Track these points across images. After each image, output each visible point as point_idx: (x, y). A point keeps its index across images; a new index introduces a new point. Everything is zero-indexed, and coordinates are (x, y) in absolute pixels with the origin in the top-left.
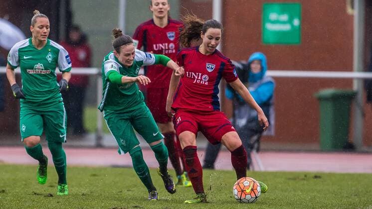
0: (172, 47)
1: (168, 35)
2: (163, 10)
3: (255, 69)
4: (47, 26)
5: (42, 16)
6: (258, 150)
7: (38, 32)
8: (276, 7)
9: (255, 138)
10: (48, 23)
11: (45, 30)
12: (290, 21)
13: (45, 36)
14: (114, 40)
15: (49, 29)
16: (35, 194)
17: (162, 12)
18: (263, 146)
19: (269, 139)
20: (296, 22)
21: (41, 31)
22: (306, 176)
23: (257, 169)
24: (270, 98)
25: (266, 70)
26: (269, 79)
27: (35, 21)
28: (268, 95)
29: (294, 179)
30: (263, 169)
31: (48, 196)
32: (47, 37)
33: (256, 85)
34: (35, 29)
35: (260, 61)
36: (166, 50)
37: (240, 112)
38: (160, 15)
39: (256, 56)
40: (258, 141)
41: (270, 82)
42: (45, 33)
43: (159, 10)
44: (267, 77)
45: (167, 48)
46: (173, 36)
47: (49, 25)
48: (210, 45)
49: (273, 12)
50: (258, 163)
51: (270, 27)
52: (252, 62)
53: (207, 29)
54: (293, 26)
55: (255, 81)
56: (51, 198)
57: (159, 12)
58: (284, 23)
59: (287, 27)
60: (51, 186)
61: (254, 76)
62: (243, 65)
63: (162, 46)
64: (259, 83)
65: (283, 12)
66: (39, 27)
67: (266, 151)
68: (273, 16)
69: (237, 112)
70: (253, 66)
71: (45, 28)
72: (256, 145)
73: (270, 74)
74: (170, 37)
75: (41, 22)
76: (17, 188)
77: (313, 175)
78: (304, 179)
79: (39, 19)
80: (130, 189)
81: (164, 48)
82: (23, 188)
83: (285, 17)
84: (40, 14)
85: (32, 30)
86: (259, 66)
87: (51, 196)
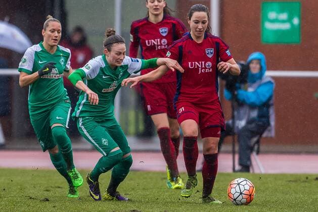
0: (164, 42)
1: (161, 31)
2: (158, 7)
3: (254, 69)
4: (59, 30)
5: (54, 20)
6: (258, 153)
7: (50, 36)
8: (275, 6)
9: (255, 139)
10: (60, 27)
11: (56, 34)
12: (290, 20)
13: (56, 40)
14: (105, 39)
15: (61, 34)
16: (31, 198)
17: (158, 9)
18: (262, 148)
19: (270, 140)
20: (296, 21)
21: (52, 34)
22: (307, 178)
23: (257, 171)
24: (270, 98)
25: (265, 70)
26: (269, 79)
27: (47, 25)
28: (268, 95)
29: (295, 181)
30: (263, 171)
31: (44, 201)
32: (58, 42)
33: (256, 85)
34: (46, 33)
35: (259, 60)
36: (158, 46)
37: (239, 113)
38: (156, 13)
39: (255, 55)
40: (258, 142)
41: (270, 82)
42: (56, 37)
43: (154, 7)
44: (267, 76)
45: (159, 44)
46: (165, 32)
47: (61, 29)
48: (198, 30)
49: (272, 10)
50: (257, 164)
51: (268, 26)
52: (251, 62)
53: (193, 13)
54: (292, 25)
55: (254, 82)
56: (47, 202)
57: (155, 9)
58: (283, 22)
59: (286, 26)
60: (47, 191)
61: (253, 76)
62: (242, 65)
63: (154, 42)
64: (258, 82)
65: (282, 11)
66: (50, 31)
67: (267, 152)
68: (272, 15)
69: (236, 113)
70: (252, 66)
71: (56, 32)
72: (256, 147)
73: (269, 74)
74: (162, 32)
75: (53, 26)
76: (12, 193)
77: (315, 177)
78: (306, 182)
79: (51, 24)
80: (128, 193)
81: (156, 43)
82: (18, 193)
83: (284, 16)
84: (53, 19)
85: (43, 34)
86: (258, 66)
87: (47, 200)
